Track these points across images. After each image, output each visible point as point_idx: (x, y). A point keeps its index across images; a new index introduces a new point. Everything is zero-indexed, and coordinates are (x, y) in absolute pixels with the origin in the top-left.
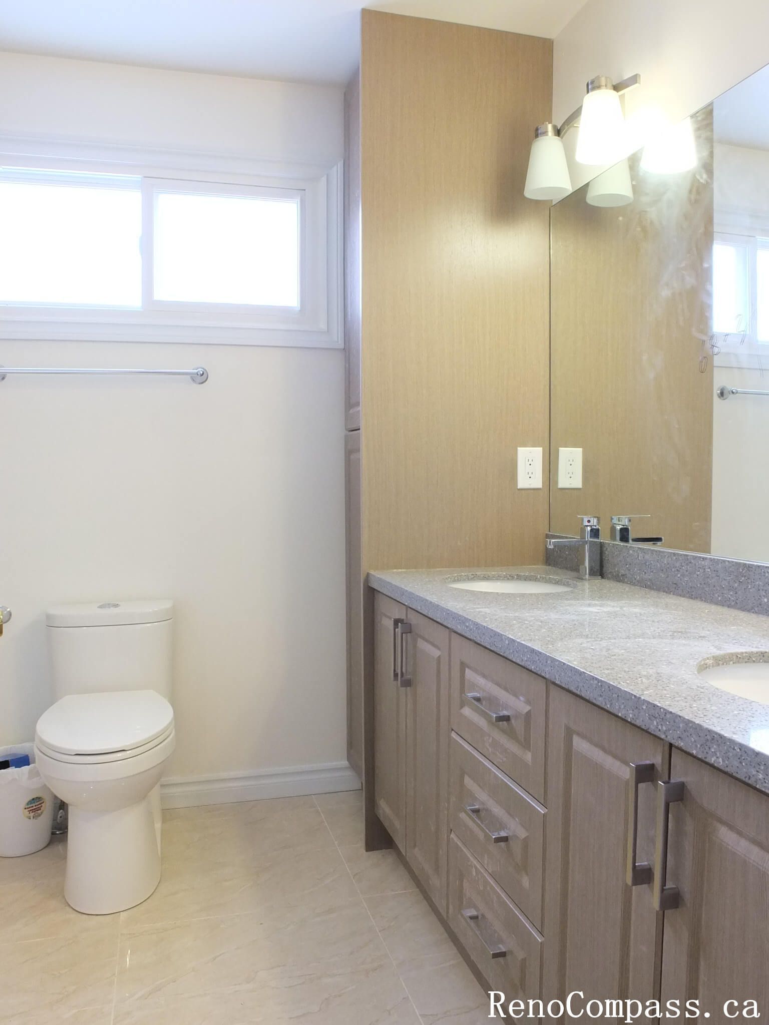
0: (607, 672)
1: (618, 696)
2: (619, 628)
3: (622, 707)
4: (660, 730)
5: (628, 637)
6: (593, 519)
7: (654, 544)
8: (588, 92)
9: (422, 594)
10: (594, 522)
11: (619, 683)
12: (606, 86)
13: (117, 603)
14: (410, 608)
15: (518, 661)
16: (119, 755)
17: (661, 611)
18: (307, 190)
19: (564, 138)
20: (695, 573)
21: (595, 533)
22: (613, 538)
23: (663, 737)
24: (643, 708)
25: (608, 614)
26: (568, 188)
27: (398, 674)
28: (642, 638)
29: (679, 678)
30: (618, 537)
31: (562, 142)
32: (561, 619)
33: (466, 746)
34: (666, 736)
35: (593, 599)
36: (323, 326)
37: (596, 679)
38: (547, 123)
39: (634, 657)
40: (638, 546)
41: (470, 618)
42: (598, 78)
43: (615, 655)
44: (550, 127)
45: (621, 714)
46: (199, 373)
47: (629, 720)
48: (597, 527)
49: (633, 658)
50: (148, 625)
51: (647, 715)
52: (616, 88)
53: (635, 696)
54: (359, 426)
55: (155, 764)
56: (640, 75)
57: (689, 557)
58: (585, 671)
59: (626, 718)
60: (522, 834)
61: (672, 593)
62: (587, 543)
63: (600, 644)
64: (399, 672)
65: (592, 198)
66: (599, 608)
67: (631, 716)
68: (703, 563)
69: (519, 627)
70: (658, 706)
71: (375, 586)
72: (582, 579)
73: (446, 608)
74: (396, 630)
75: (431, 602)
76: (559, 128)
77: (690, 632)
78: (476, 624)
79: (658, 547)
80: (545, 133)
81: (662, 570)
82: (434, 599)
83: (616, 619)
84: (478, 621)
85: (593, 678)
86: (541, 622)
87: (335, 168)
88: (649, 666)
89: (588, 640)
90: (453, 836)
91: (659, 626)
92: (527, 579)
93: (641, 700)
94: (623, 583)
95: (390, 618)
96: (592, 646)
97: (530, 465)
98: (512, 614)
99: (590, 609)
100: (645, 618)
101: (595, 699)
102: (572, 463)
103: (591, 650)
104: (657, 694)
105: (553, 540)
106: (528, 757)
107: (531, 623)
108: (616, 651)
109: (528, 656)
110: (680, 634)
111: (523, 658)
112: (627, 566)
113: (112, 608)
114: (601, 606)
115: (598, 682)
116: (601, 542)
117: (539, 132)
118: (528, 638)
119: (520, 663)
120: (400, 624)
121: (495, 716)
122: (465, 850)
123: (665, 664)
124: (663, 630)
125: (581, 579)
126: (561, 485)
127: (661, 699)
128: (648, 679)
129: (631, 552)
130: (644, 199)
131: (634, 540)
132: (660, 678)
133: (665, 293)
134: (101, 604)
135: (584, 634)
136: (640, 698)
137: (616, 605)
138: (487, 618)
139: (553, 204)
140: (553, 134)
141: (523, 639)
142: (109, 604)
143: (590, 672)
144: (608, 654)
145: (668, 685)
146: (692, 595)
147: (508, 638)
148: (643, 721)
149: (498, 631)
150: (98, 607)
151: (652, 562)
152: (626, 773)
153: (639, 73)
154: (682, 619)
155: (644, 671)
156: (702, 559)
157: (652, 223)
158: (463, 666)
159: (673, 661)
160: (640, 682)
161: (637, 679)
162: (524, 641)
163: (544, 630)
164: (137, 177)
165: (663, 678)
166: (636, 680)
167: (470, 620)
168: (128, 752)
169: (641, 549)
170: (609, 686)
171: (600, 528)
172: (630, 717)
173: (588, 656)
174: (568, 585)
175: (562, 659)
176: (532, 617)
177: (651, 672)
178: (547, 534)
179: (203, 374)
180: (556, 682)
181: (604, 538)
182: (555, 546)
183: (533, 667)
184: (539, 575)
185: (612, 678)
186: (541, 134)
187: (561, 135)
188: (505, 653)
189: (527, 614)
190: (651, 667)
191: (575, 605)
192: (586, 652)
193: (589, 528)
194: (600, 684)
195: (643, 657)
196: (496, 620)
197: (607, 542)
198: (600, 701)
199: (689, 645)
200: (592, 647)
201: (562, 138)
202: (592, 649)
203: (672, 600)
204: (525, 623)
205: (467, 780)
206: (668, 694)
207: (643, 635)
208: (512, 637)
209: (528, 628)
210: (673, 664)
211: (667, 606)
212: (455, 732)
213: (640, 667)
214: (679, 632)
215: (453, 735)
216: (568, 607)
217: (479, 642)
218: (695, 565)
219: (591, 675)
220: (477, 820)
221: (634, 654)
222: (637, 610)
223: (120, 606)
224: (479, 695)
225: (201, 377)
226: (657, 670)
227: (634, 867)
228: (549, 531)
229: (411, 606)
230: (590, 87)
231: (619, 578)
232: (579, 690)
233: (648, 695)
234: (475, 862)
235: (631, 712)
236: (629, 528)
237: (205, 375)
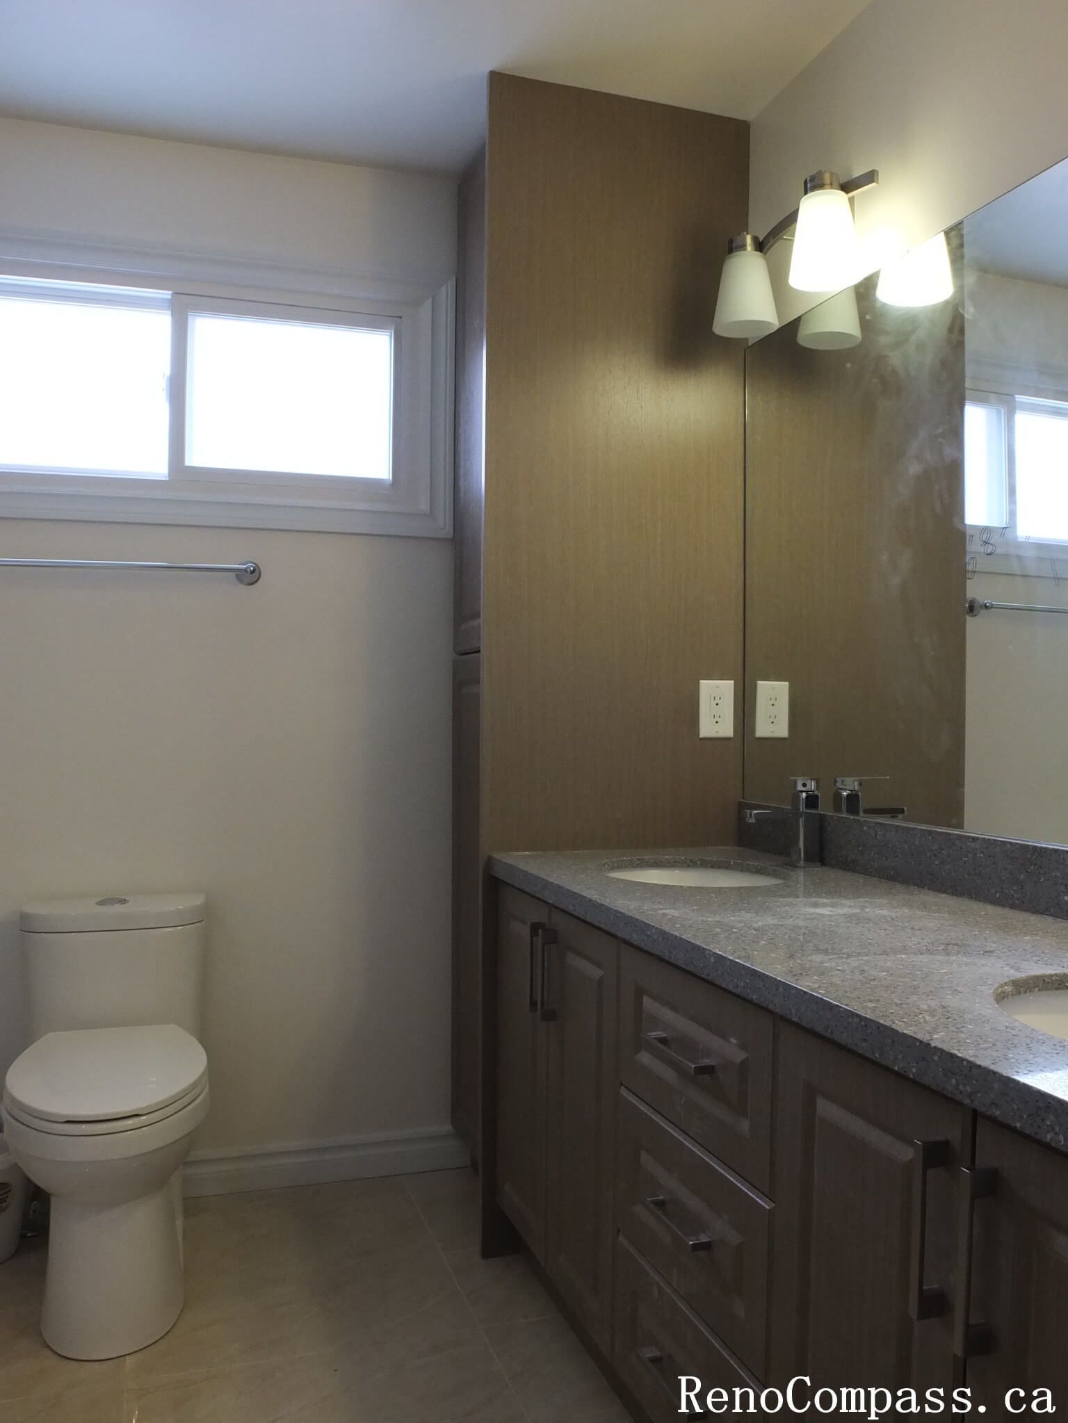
0: (871, 1005)
1: (893, 1041)
2: (868, 939)
3: (900, 1057)
4: (961, 1092)
5: (885, 953)
6: (809, 781)
7: (892, 817)
8: (806, 193)
9: (576, 889)
10: (812, 785)
11: (894, 1023)
12: (831, 184)
13: (123, 897)
14: (557, 908)
15: (730, 987)
16: (130, 1122)
17: (919, 913)
18: (403, 318)
19: (767, 254)
20: (961, 859)
21: (812, 801)
22: (837, 808)
23: (967, 1101)
24: (933, 1060)
25: (846, 918)
26: (772, 321)
27: (536, 1003)
28: (905, 954)
29: (975, 1013)
30: (844, 807)
31: (765, 258)
32: (781, 925)
33: (644, 1108)
34: (972, 1101)
35: (819, 896)
36: (424, 506)
37: (858, 1015)
38: (745, 233)
39: (903, 982)
40: (875, 820)
41: (653, 924)
42: (820, 174)
43: (874, 980)
44: (749, 239)
45: (898, 1068)
46: (249, 570)
47: (911, 1076)
48: (816, 792)
49: (901, 984)
50: (168, 929)
51: (941, 1070)
52: (847, 187)
53: (921, 1042)
54: (480, 647)
55: (177, 1137)
56: (877, 172)
57: (951, 837)
58: (839, 1004)
59: (906, 1074)
60: (734, 1238)
61: (926, 887)
62: (801, 816)
63: (849, 963)
64: (539, 998)
65: (805, 336)
66: (831, 909)
67: (914, 1070)
68: (973, 845)
69: (726, 937)
70: (958, 1057)
71: (500, 874)
72: (796, 867)
73: (615, 908)
74: (535, 938)
75: (591, 900)
76: (761, 240)
77: (968, 945)
78: (663, 933)
79: (898, 822)
80: (743, 247)
81: (913, 855)
82: (592, 894)
83: (860, 925)
84: (666, 928)
85: (852, 1014)
86: (755, 930)
87: (443, 289)
88: (928, 996)
89: (831, 957)
90: (621, 1238)
91: (924, 937)
92: (714, 865)
93: (931, 1048)
94: (854, 872)
95: (523, 922)
96: (839, 966)
97: (717, 704)
98: (710, 917)
99: (819, 911)
100: (900, 924)
101: (856, 1045)
102: (774, 703)
103: (838, 972)
104: (952, 1039)
105: (755, 812)
106: (744, 1126)
107: (743, 932)
108: (874, 973)
109: (748, 981)
110: (956, 947)
111: (739, 984)
112: (860, 848)
113: (117, 905)
114: (832, 906)
115: (861, 1021)
116: (820, 814)
117: (734, 245)
118: (743, 954)
119: (733, 990)
120: (540, 931)
121: (693, 1066)
122: (642, 1261)
123: (950, 992)
124: (930, 941)
125: (793, 865)
126: (760, 732)
127: (960, 1045)
128: (933, 1016)
129: (865, 828)
130: (883, 340)
131: (866, 811)
132: (949, 1015)
133: (914, 469)
134: (100, 899)
135: (821, 948)
136: (929, 1044)
137: (853, 904)
138: (677, 923)
139: (750, 344)
140: (753, 248)
141: (736, 955)
142: (113, 899)
143: (846, 1005)
144: (864, 977)
145: (964, 1025)
146: (956, 890)
147: (715, 953)
148: (933, 1078)
149: (698, 944)
150: (97, 904)
151: (897, 843)
152: (906, 1153)
153: (876, 169)
154: (952, 925)
155: (923, 1004)
156: (971, 840)
157: (894, 372)
158: (640, 993)
159: (960, 989)
160: (923, 1020)
161: (916, 1016)
162: (739, 958)
163: (764, 942)
164: (167, 294)
165: (952, 1014)
166: (916, 1018)
167: (653, 927)
168: (142, 1118)
169: (880, 824)
170: (879, 1026)
171: (819, 794)
172: (913, 1072)
173: (836, 980)
174: (774, 875)
175: (801, 986)
176: (740, 922)
177: (933, 1005)
178: (739, 802)
179: (254, 571)
180: (793, 1019)
181: (825, 809)
182: (757, 820)
183: (754, 997)
184: (732, 861)
185: (881, 1014)
186: (736, 248)
187: (765, 250)
188: (708, 975)
189: (733, 918)
190: (930, 997)
191: (796, 904)
192: (832, 976)
193: (804, 795)
194: (863, 1023)
195: (915, 983)
196: (690, 926)
197: (830, 814)
198: (863, 1048)
199: (974, 965)
200: (840, 968)
201: (765, 254)
202: (839, 970)
203: (929, 897)
204: (733, 932)
205: (644, 1157)
206: (968, 1038)
207: (904, 950)
208: (720, 953)
209: (739, 938)
210: (961, 992)
211: (924, 906)
212: (626, 1087)
213: (915, 998)
214: (954, 945)
215: (624, 1092)
216: (787, 908)
217: (667, 959)
218: (961, 848)
219: (848, 1010)
220: (664, 1218)
221: (901, 978)
222: (885, 912)
223: (128, 901)
224: (664, 1035)
225: (251, 576)
226: (941, 1002)
227: (921, 1290)
228: (743, 798)
229: (557, 905)
230: (809, 185)
231: (848, 866)
232: (829, 1031)
233: (939, 1039)
234: (657, 1278)
235: (915, 1065)
236: (860, 794)
237: (256, 574)
